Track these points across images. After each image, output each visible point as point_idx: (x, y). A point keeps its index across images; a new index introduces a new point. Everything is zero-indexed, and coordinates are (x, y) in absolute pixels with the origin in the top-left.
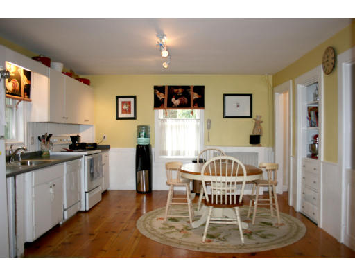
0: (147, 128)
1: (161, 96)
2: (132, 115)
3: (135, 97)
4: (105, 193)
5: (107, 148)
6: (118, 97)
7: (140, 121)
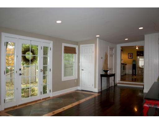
0: (135, 60)
1: (138, 53)
2: (132, 57)
3: (132, 54)
4: (125, 74)
5: (126, 64)
6: (129, 54)
7: (133, 59)
